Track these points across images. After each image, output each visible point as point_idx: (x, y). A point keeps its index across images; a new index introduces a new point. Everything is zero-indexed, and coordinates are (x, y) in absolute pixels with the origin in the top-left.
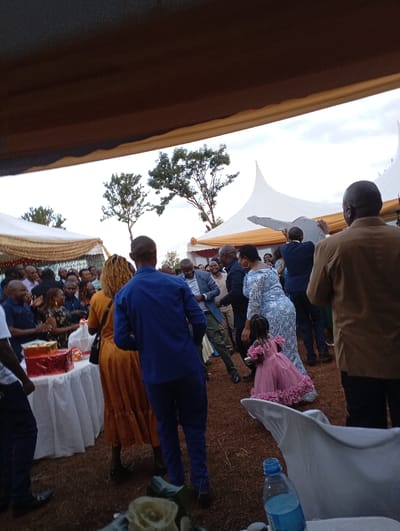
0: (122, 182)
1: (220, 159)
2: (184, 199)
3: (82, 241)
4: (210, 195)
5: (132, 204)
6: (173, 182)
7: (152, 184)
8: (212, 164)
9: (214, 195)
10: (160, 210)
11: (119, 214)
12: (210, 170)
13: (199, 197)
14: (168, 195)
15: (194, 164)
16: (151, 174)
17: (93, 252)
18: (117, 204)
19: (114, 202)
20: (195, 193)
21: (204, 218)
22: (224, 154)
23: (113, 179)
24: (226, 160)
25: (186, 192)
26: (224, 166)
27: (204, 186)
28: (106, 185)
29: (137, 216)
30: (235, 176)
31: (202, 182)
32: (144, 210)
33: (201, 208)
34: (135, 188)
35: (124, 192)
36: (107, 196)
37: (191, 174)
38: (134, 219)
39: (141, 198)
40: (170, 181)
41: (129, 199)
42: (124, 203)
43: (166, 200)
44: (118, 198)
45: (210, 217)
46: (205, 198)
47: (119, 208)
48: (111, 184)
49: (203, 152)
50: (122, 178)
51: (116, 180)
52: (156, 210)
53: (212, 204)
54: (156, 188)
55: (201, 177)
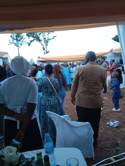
2: (38, 42)
4: (47, 42)
5: (20, 41)
6: (35, 35)
7: (27, 35)
9: (48, 42)
10: (29, 44)
11: (15, 44)
12: (47, 33)
13: (43, 42)
20: (42, 40)
21: (44, 49)
25: (39, 40)
26: (52, 33)
27: (45, 38)
29: (21, 45)
30: (55, 37)
31: (44, 37)
32: (24, 43)
33: (43, 46)
34: (21, 35)
35: (17, 36)
36: (11, 36)
37: (41, 34)
39: (23, 39)
40: (34, 35)
41: (19, 39)
42: (17, 40)
43: (31, 41)
44: (15, 38)
45: (46, 49)
46: (45, 43)
47: (15, 41)
52: (28, 44)
53: (47, 45)
54: (28, 37)
55: (44, 35)
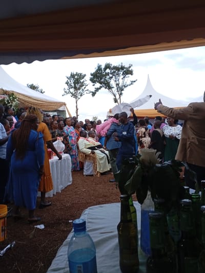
0: (76, 77)
1: (128, 72)
2: (107, 90)
3: (56, 103)
4: (121, 89)
5: (79, 89)
6: (102, 80)
7: (92, 80)
9: (122, 90)
10: (94, 94)
11: (72, 93)
12: (122, 77)
13: (114, 90)
14: (99, 87)
15: (114, 72)
16: (92, 75)
17: (61, 109)
18: (72, 88)
19: (70, 87)
20: (113, 88)
21: (116, 101)
22: (130, 69)
23: (71, 75)
24: (131, 73)
25: (109, 87)
26: (130, 75)
27: (117, 85)
28: (67, 78)
29: (81, 95)
30: (135, 82)
31: (117, 82)
32: (85, 93)
33: (115, 96)
34: (82, 81)
35: (76, 82)
36: (67, 83)
37: (112, 77)
38: (79, 97)
39: (84, 86)
40: (101, 79)
41: (78, 86)
42: (75, 88)
43: (97, 89)
44: (73, 85)
45: (119, 101)
46: (118, 91)
47: (72, 90)
48: (70, 78)
49: (120, 67)
50: (76, 75)
51: (73, 76)
52: (91, 93)
53: (121, 94)
54: (93, 83)
55: (117, 79)
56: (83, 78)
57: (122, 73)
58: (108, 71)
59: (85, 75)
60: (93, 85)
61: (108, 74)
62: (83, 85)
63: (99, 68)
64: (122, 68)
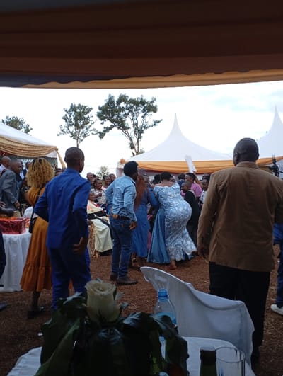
0: (78, 110)
1: (150, 108)
2: (120, 131)
3: (43, 146)
4: (139, 131)
5: (82, 127)
6: (115, 117)
7: (99, 115)
8: (144, 110)
9: (142, 132)
10: (102, 135)
11: (71, 133)
12: (142, 114)
13: (131, 131)
14: (109, 126)
15: (131, 107)
16: (100, 108)
17: (50, 155)
18: (71, 125)
19: (70, 124)
20: (129, 128)
21: (132, 147)
22: (154, 104)
23: (72, 107)
24: (154, 109)
25: (123, 127)
26: (152, 113)
27: (135, 125)
28: (66, 111)
29: (85, 137)
30: (159, 122)
31: (135, 121)
32: (90, 133)
33: (131, 140)
34: (86, 116)
35: (78, 117)
36: (65, 118)
37: (128, 114)
38: (82, 138)
39: (90, 124)
40: (113, 116)
41: (81, 123)
42: (77, 126)
43: (107, 129)
44: (73, 121)
45: (136, 147)
46: (135, 133)
47: (72, 128)
48: (69, 111)
49: (139, 100)
50: (78, 107)
51: (73, 108)
52: (99, 134)
53: (139, 138)
54: (102, 120)
55: (135, 118)
56: (88, 112)
57: (142, 109)
58: (123, 105)
59: (91, 108)
60: (102, 123)
61: (122, 109)
62: (88, 123)
63: (111, 101)
64: (143, 102)
